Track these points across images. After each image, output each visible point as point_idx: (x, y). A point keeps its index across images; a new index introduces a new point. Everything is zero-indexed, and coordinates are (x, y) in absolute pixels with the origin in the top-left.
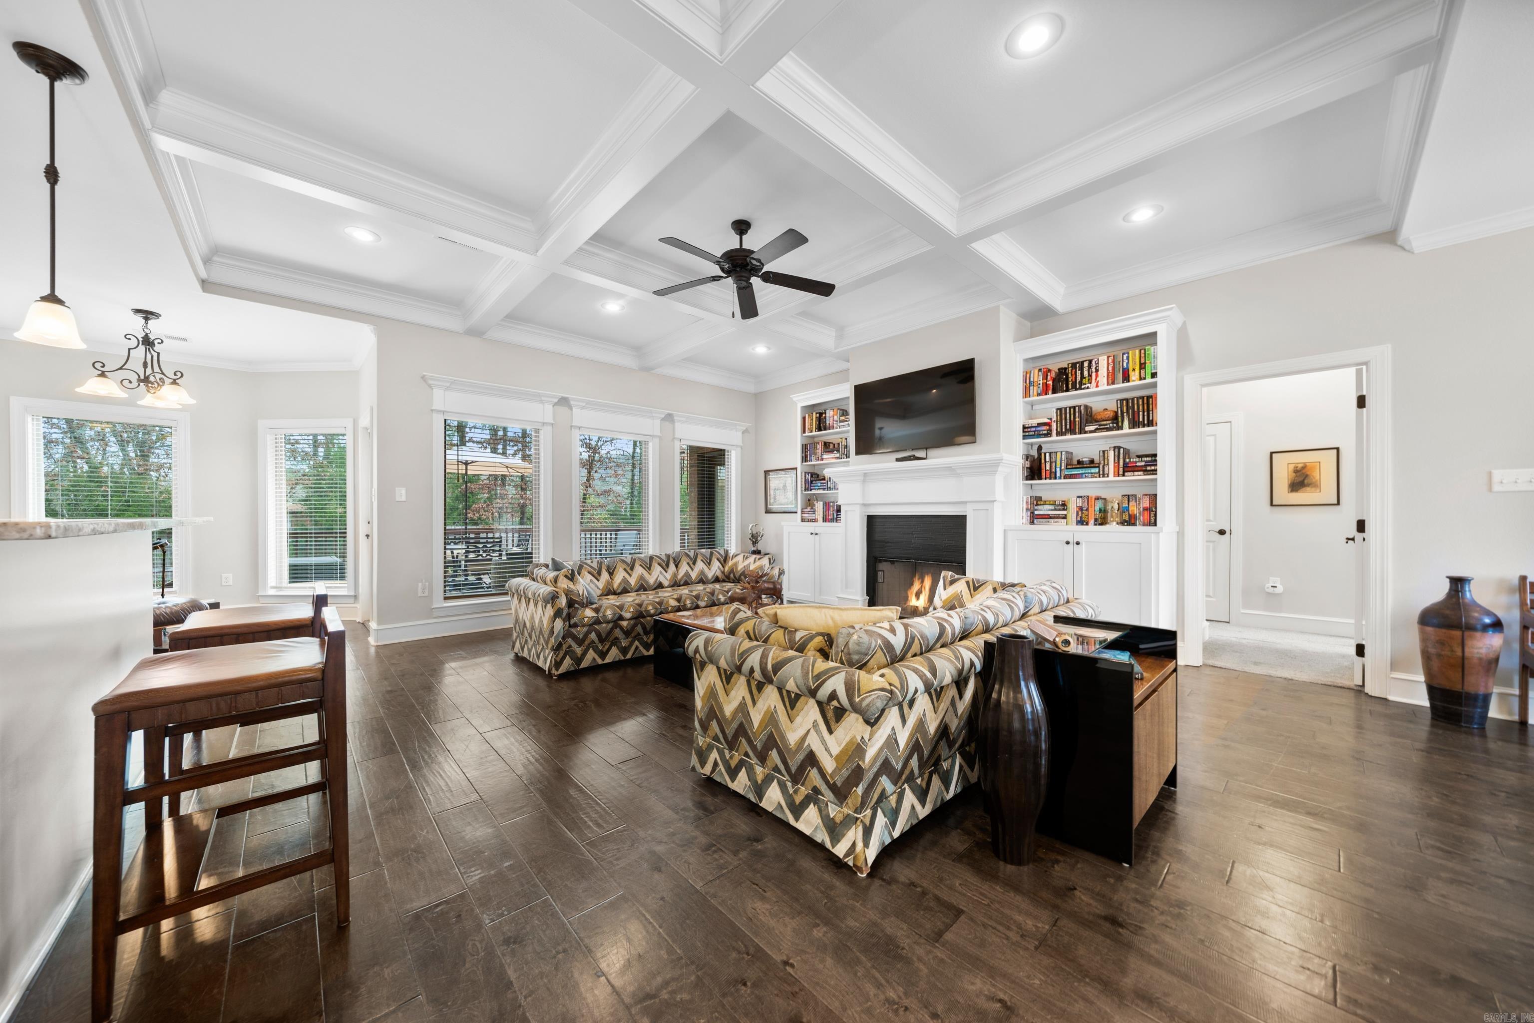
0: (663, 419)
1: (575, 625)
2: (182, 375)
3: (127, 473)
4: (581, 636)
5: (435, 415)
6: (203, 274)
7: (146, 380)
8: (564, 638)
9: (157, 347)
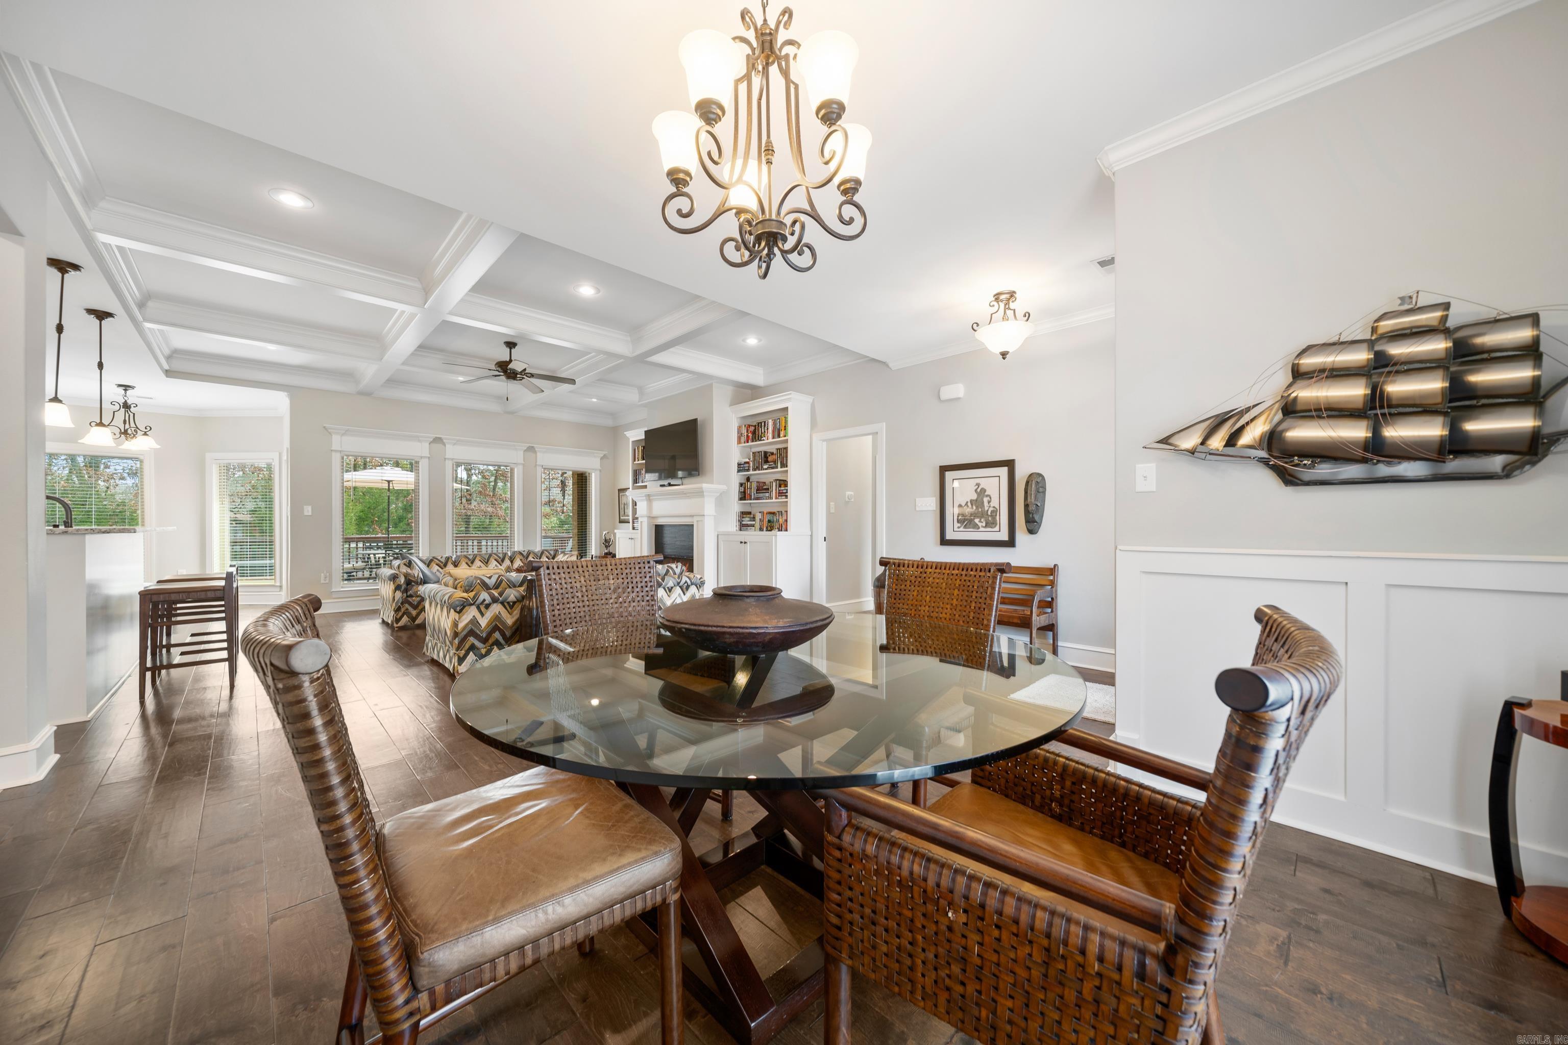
0: (525, 451)
1: (411, 596)
2: (151, 429)
3: (77, 482)
4: (416, 603)
5: (333, 454)
6: (166, 367)
7: (125, 432)
8: (402, 603)
9: (132, 409)
